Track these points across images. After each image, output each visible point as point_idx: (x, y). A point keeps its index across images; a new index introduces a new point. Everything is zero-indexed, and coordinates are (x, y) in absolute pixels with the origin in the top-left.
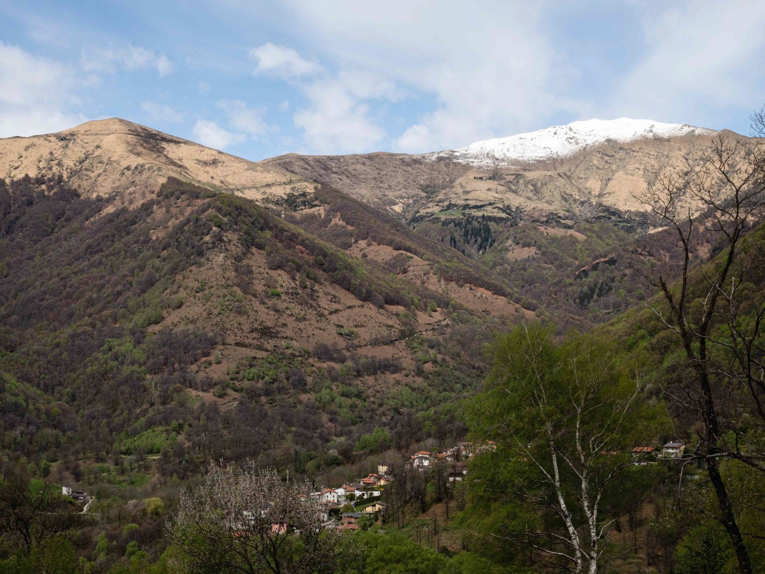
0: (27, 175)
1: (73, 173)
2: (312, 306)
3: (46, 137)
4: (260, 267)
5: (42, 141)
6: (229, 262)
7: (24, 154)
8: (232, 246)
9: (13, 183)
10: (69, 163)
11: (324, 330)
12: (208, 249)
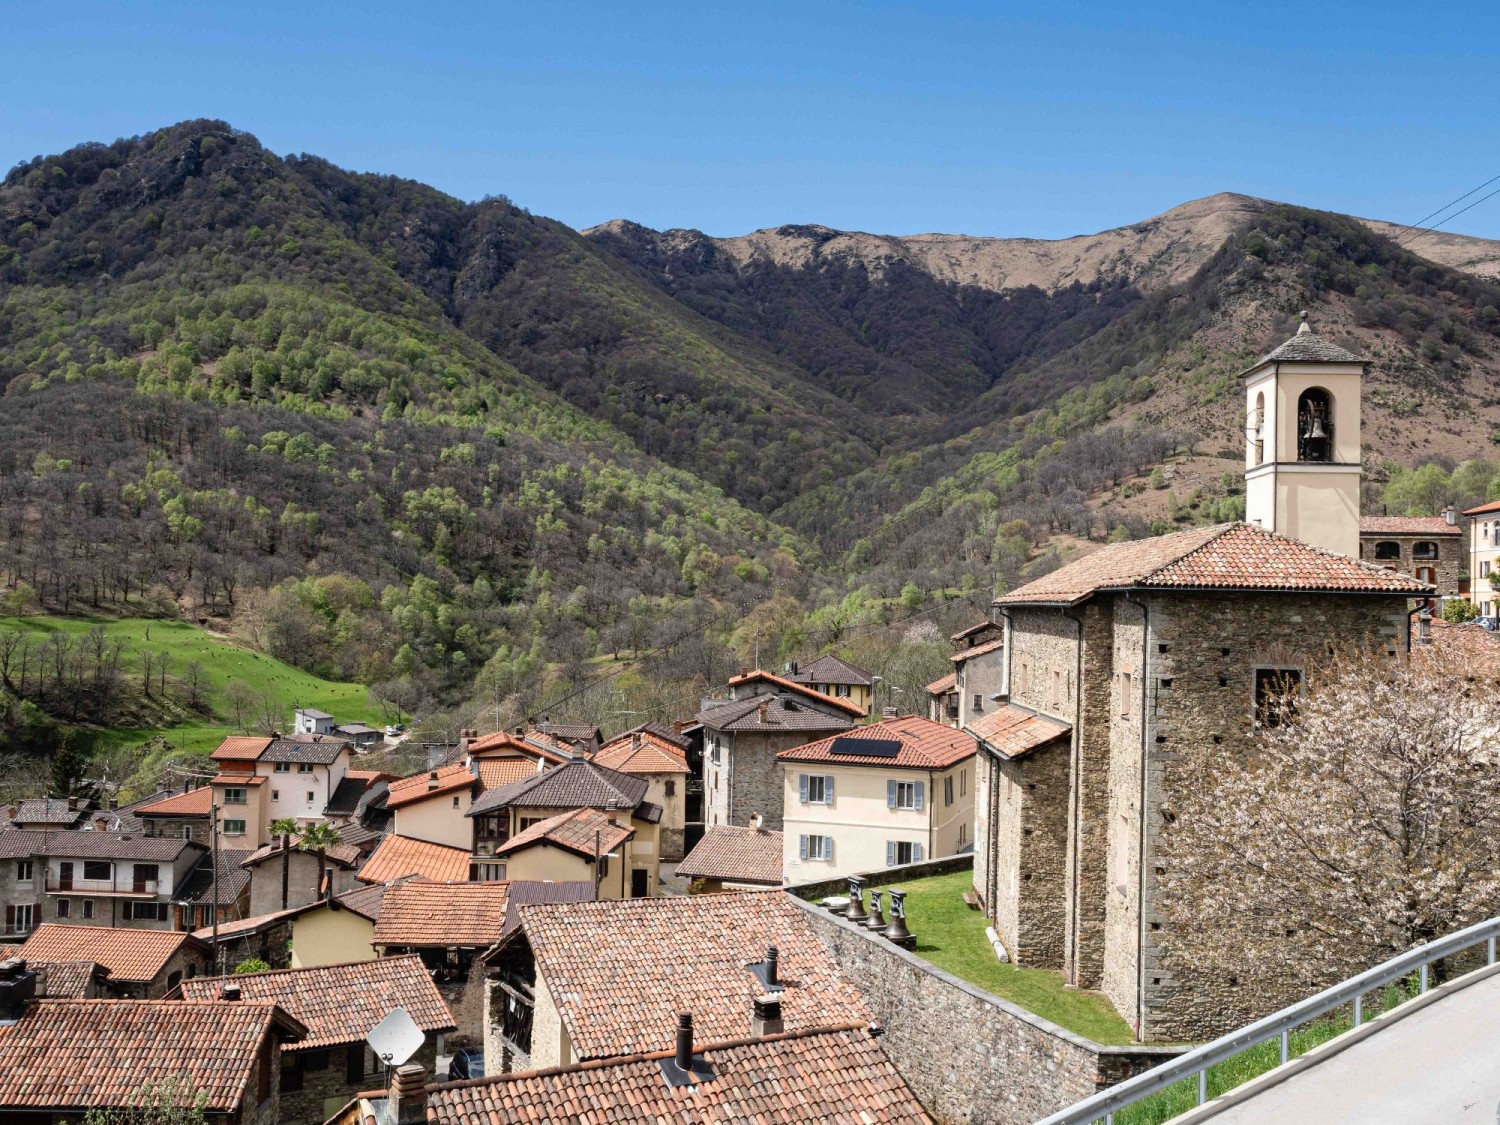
0: (1077, 281)
1: (1145, 271)
2: (1440, 390)
3: (1119, 232)
4: (1335, 322)
5: (1112, 237)
6: (1266, 315)
7: (1083, 256)
8: (1281, 287)
9: (1056, 295)
10: (1142, 259)
11: (1459, 434)
12: (1229, 294)
